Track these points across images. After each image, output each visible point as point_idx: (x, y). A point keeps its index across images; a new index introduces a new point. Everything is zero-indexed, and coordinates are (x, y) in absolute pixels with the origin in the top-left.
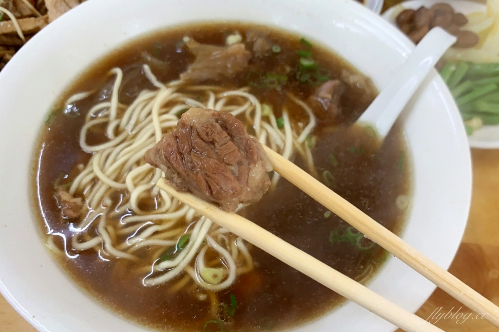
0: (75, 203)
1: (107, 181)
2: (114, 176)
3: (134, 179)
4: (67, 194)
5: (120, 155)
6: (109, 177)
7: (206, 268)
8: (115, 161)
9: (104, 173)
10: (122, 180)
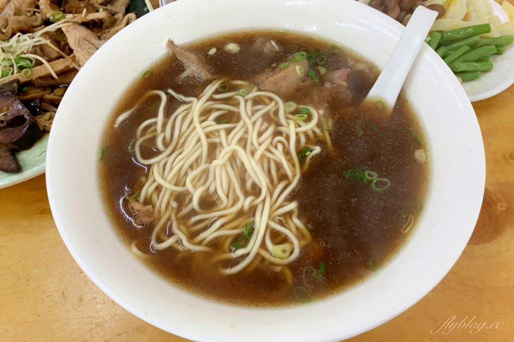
0: (147, 210)
1: (169, 187)
2: (174, 181)
3: (192, 181)
4: (138, 204)
5: (175, 164)
6: (170, 183)
7: (275, 247)
8: (171, 169)
9: (165, 180)
10: (182, 184)
